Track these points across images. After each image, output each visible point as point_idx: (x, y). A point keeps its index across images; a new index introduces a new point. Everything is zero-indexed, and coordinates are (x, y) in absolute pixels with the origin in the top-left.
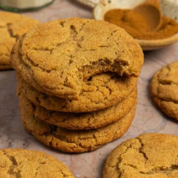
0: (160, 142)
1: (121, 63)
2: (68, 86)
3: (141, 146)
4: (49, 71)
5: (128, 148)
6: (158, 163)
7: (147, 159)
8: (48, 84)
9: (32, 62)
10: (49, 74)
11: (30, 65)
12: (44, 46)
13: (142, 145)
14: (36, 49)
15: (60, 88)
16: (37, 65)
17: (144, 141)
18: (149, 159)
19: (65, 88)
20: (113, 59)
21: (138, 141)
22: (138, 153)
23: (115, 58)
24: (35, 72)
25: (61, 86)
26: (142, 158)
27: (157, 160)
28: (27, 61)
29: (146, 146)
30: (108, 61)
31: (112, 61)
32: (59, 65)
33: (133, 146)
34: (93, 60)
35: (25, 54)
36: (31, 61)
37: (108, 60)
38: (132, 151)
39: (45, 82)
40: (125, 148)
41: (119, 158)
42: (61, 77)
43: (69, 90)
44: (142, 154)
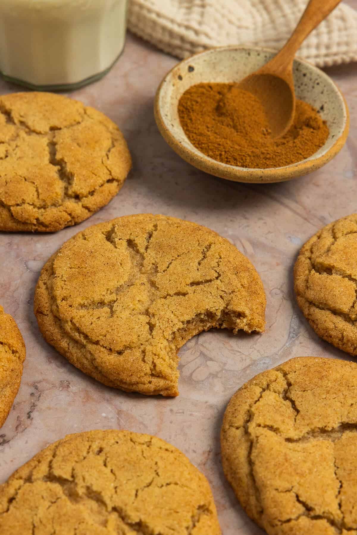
0: (321, 378)
1: (232, 315)
2: (158, 377)
3: (286, 386)
4: (120, 353)
5: (264, 390)
6: (317, 420)
7: (298, 411)
8: (124, 376)
9: (86, 337)
10: (121, 358)
11: (84, 342)
12: (97, 298)
13: (289, 384)
14: (83, 306)
15: (146, 382)
16: (97, 343)
17: (292, 377)
18: (302, 413)
19: (154, 380)
20: (220, 311)
21: (280, 375)
22: (282, 400)
23: (222, 308)
24: (96, 356)
25: (146, 379)
26: (288, 411)
27: (315, 414)
28: (77, 335)
29: (296, 387)
30: (210, 315)
31: (219, 314)
32: (135, 338)
33: (272, 387)
34: (187, 318)
35: (69, 319)
36: (83, 334)
37: (211, 313)
38: (271, 398)
39: (119, 374)
40: (258, 390)
41: (249, 411)
42: (144, 361)
43: (161, 383)
44: (288, 403)
